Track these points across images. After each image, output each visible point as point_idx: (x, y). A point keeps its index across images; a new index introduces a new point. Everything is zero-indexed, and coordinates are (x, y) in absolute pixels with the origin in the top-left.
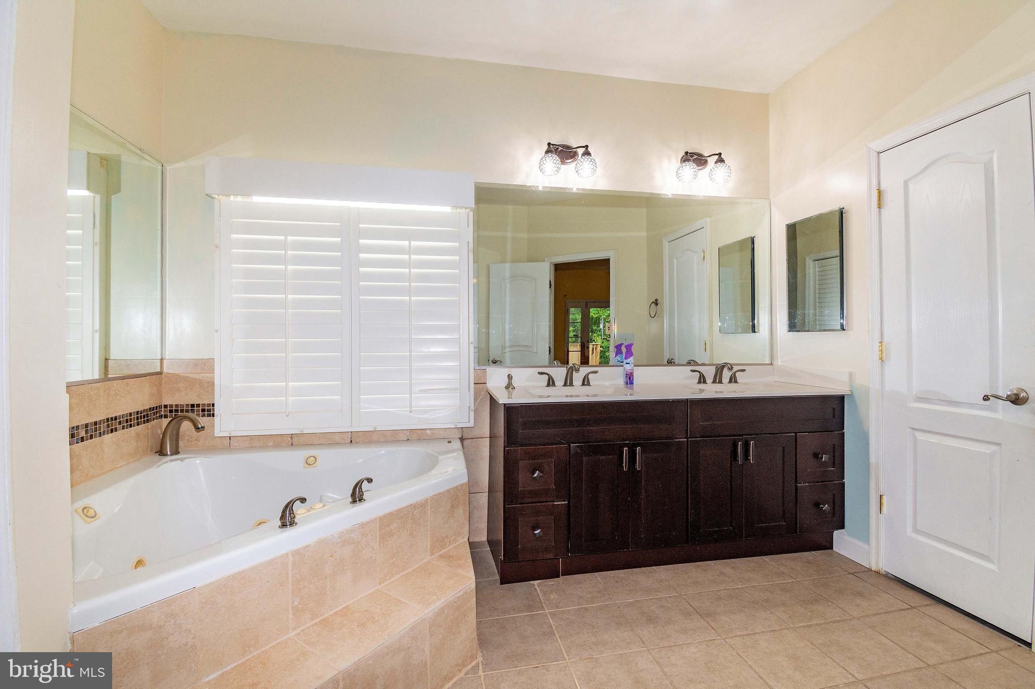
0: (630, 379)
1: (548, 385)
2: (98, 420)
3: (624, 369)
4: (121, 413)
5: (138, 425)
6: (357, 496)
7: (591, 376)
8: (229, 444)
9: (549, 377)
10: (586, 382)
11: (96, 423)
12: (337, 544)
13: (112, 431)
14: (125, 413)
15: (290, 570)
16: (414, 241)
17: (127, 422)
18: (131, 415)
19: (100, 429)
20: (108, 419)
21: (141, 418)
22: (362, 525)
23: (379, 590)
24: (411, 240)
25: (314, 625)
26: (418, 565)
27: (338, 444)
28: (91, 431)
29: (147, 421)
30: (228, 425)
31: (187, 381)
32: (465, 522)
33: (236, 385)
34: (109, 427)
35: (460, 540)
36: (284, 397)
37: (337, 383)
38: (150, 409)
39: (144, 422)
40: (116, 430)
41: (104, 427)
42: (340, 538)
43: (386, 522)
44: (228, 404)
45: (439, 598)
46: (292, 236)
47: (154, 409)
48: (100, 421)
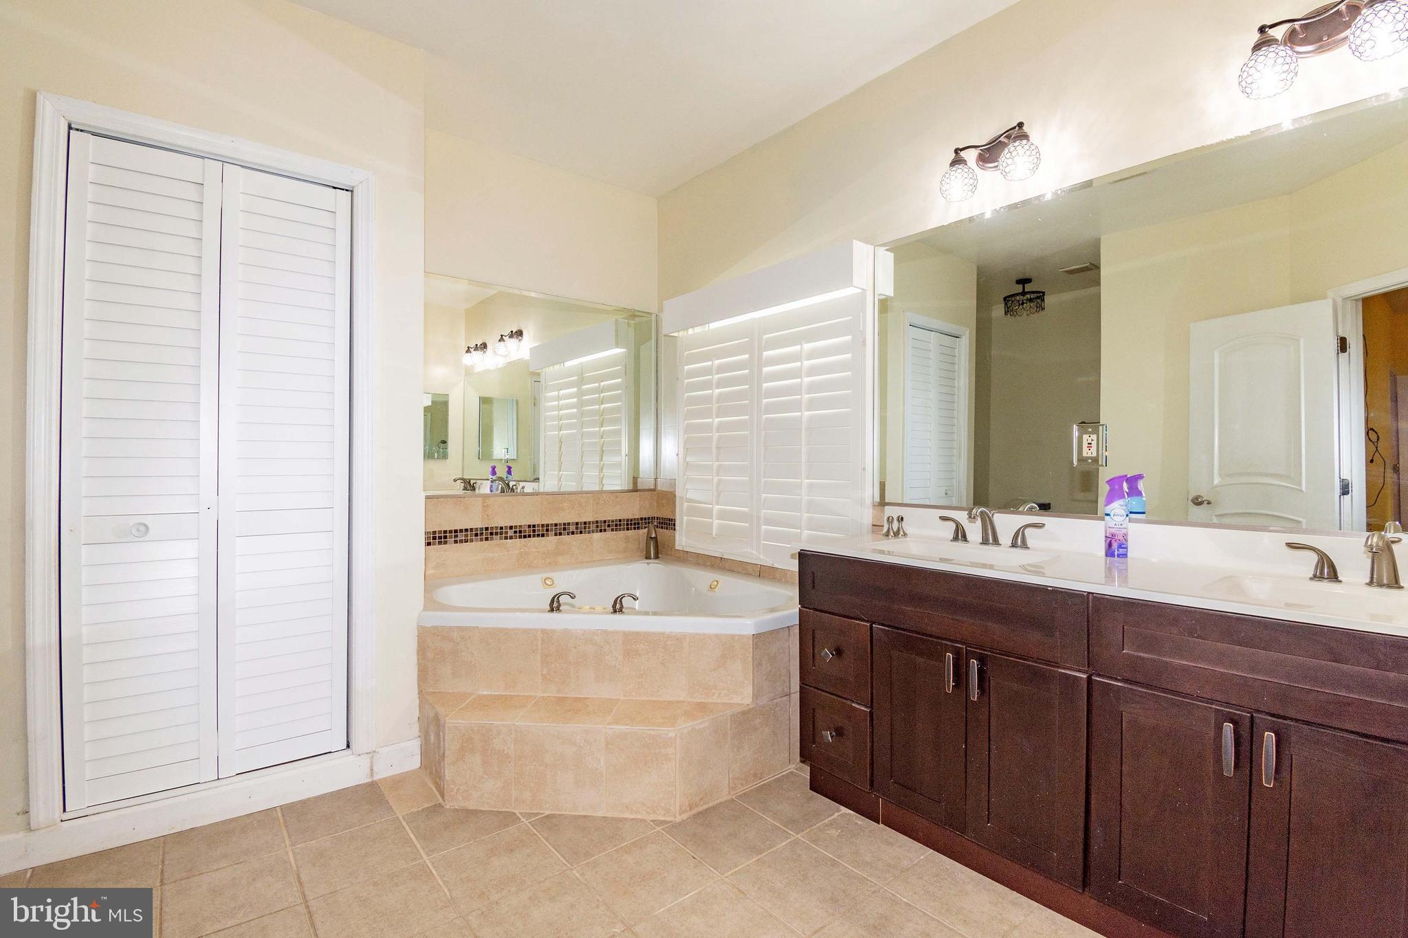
0: (1115, 548)
1: (956, 539)
2: (587, 520)
3: (1106, 524)
4: (610, 518)
5: (628, 529)
6: (617, 607)
7: (1029, 532)
8: (686, 558)
9: (957, 526)
10: (1019, 541)
11: (585, 523)
12: (580, 639)
13: (601, 531)
14: (614, 518)
15: (540, 643)
16: (806, 343)
17: (616, 525)
18: (620, 521)
19: (589, 528)
20: (597, 522)
21: (631, 525)
22: (605, 632)
23: (620, 699)
24: (803, 343)
25: (556, 697)
26: (671, 699)
27: (750, 575)
28: (581, 528)
29: (638, 528)
30: (683, 539)
31: (668, 498)
32: (746, 682)
33: (686, 504)
34: (597, 527)
35: (736, 699)
36: (712, 519)
37: (746, 509)
38: (642, 519)
39: (635, 529)
40: (605, 530)
41: (593, 527)
42: (583, 635)
43: (631, 639)
44: (682, 521)
45: (628, 724)
46: (718, 359)
47: (645, 519)
48: (589, 523)
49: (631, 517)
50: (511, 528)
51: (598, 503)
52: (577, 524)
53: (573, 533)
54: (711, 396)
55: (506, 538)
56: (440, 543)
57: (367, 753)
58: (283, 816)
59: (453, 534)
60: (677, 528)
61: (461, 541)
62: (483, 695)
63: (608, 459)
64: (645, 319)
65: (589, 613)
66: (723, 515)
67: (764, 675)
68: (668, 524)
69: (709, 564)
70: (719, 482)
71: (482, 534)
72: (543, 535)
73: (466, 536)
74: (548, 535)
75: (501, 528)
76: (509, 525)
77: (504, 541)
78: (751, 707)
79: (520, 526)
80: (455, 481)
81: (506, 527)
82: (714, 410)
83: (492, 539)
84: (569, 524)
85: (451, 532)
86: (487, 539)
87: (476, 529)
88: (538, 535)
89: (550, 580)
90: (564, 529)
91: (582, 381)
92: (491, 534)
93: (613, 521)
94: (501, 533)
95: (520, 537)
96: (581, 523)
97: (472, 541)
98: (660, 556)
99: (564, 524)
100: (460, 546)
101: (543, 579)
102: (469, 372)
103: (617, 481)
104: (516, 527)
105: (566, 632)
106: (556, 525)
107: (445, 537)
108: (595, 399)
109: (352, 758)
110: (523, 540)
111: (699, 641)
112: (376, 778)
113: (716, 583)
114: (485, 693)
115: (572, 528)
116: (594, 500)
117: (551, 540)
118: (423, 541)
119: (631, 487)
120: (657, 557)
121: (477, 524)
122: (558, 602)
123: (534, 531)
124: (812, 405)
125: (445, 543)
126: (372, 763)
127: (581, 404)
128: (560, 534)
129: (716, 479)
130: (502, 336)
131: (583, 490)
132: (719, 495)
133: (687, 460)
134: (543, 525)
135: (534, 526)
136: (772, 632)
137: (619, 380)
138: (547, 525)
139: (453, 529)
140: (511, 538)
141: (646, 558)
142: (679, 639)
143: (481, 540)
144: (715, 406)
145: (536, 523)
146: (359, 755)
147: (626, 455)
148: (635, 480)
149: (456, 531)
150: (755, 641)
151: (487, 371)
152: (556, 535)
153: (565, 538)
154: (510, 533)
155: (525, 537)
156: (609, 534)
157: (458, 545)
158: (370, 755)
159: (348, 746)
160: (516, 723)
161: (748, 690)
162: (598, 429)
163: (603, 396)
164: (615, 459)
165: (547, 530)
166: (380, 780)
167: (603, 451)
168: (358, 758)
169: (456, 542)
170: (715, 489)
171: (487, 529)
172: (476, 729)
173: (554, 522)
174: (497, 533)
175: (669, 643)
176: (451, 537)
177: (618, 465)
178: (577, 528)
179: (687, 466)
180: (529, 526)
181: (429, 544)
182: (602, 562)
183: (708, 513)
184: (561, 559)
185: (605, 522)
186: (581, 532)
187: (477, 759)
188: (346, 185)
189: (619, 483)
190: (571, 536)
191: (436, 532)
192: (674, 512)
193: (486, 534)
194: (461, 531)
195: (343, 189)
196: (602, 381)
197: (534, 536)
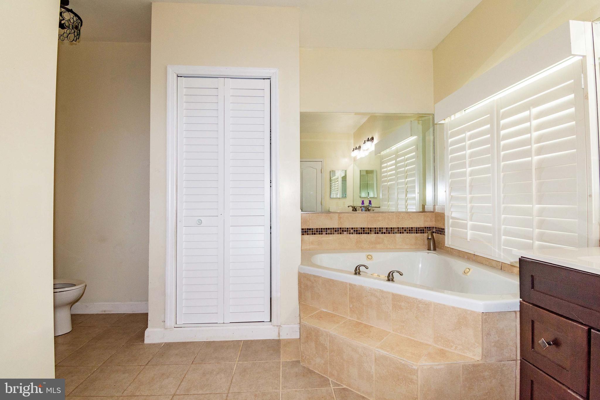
5: (417, 233)
6: (390, 278)
8: (451, 252)
11: (391, 228)
12: (369, 292)
13: (400, 233)
14: (408, 227)
15: (348, 290)
16: (533, 108)
17: (410, 230)
18: (412, 228)
19: (394, 231)
20: (398, 228)
21: (419, 230)
22: (382, 291)
23: (390, 332)
24: (531, 108)
25: (357, 322)
26: (422, 341)
27: (495, 267)
28: (390, 231)
29: (423, 233)
30: (449, 241)
31: (440, 216)
32: (477, 344)
33: (451, 220)
34: (398, 230)
35: (469, 355)
36: (467, 229)
37: (490, 225)
38: (425, 228)
39: (421, 233)
40: (403, 233)
41: (396, 230)
42: (370, 290)
43: (397, 299)
44: (449, 230)
45: (388, 351)
46: (469, 131)
47: (428, 228)
48: (394, 228)
49: (418, 226)
50: (352, 229)
51: (398, 218)
52: (387, 228)
53: (385, 233)
54: (465, 155)
55: (350, 233)
56: (319, 234)
57: (277, 326)
58: (242, 345)
59: (325, 230)
60: (446, 233)
61: (329, 234)
62: (323, 311)
63: (409, 196)
64: (426, 118)
65: (376, 278)
66: (474, 228)
67: (493, 342)
68: (441, 231)
69: (466, 257)
70: (472, 208)
71: (338, 231)
72: (368, 233)
73: (331, 231)
74: (371, 233)
75: (348, 229)
76: (351, 227)
77: (349, 235)
78: (481, 362)
79: (357, 228)
80: (349, 207)
81: (350, 228)
82: (467, 163)
83: (343, 233)
84: (382, 228)
85: (324, 229)
86: (341, 233)
87: (336, 228)
88: (366, 233)
89: (370, 256)
90: (380, 231)
91: (398, 156)
92: (343, 231)
93: (407, 228)
94: (347, 231)
95: (357, 233)
96: (389, 228)
97: (334, 234)
98: (437, 249)
99: (380, 228)
100: (329, 236)
101: (367, 255)
102: (355, 159)
103: (414, 207)
104: (355, 228)
105: (361, 287)
106: (375, 228)
107: (322, 231)
108: (403, 165)
109: (271, 326)
110: (358, 235)
111: (441, 309)
112: (281, 338)
113: (468, 270)
114: (324, 310)
115: (384, 231)
116: (396, 216)
117: (373, 236)
118: (300, 233)
119: (421, 210)
120: (435, 249)
121: (336, 226)
122: (359, 269)
123: (364, 231)
124: (540, 151)
125: (322, 234)
126: (279, 330)
127: (397, 168)
128: (378, 233)
129: (469, 206)
130: (365, 141)
131: (389, 211)
132: (472, 215)
133: (451, 195)
134: (368, 228)
135: (364, 228)
136: (499, 313)
137: (414, 153)
138: (371, 228)
139: (325, 228)
140: (352, 233)
141: (428, 250)
142: (427, 305)
143: (338, 233)
144: (468, 161)
145: (365, 227)
146: (274, 326)
147: (418, 193)
148: (424, 207)
149: (326, 229)
150: (484, 317)
151: (361, 158)
152: (375, 233)
153: (380, 235)
154: (352, 231)
155: (359, 233)
156: (405, 235)
157: (327, 235)
158: (279, 327)
159: (271, 321)
160: (330, 332)
161: (479, 350)
162: (404, 180)
163: (407, 163)
164: (413, 195)
165: (371, 231)
166: (282, 339)
167: (407, 191)
168: (274, 327)
169: (326, 234)
170: (468, 211)
171: (341, 228)
172: (313, 329)
173: (374, 227)
174: (345, 231)
175: (420, 305)
176: (324, 231)
177: (414, 198)
178: (387, 231)
179: (452, 198)
180: (361, 228)
181: (303, 234)
182: (401, 250)
183: (465, 226)
184: (378, 246)
185: (403, 228)
186: (389, 233)
187: (313, 344)
188: (268, 76)
189: (415, 208)
190: (383, 234)
191: (317, 228)
192: (444, 224)
193: (340, 231)
194: (329, 229)
195: (267, 79)
196: (406, 155)
197: (364, 233)
